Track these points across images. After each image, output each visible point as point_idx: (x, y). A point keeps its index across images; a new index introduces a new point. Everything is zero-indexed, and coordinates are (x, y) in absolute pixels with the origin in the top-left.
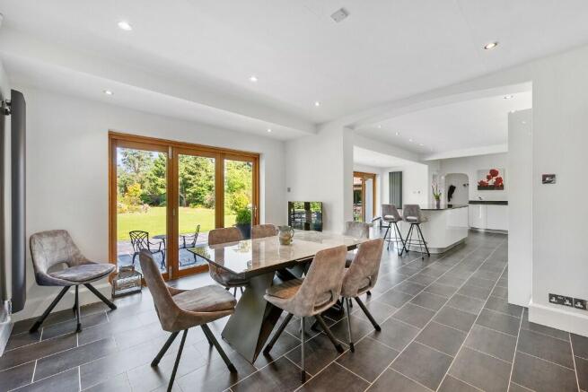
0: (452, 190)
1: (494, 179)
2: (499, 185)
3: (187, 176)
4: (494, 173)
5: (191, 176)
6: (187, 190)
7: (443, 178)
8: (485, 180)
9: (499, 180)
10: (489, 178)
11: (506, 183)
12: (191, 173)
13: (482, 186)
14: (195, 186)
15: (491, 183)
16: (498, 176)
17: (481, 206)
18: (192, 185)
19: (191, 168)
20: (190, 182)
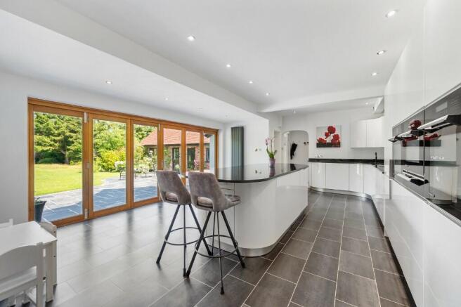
0: (294, 147)
1: (331, 137)
2: (336, 143)
3: (68, 134)
4: (331, 130)
5: (72, 134)
6: (69, 147)
7: (286, 135)
8: (324, 137)
9: (337, 137)
10: (327, 135)
11: (343, 140)
12: (73, 131)
13: (321, 144)
14: (75, 144)
15: (328, 140)
16: (336, 133)
17: (320, 164)
18: (73, 142)
19: (72, 126)
20: (70, 140)
